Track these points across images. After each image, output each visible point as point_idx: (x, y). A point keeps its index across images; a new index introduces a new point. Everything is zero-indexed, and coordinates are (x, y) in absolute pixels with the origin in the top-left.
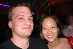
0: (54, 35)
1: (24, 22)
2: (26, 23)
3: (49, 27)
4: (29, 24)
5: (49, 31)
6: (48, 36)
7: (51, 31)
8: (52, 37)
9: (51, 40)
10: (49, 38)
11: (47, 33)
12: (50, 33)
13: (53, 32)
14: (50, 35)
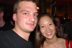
0: (52, 32)
1: (28, 18)
2: (30, 19)
3: (46, 25)
4: (33, 20)
5: (47, 28)
6: (47, 34)
7: (49, 29)
8: (51, 34)
9: (50, 37)
10: (48, 35)
11: (46, 31)
12: (48, 30)
13: (51, 29)
14: (49, 33)
